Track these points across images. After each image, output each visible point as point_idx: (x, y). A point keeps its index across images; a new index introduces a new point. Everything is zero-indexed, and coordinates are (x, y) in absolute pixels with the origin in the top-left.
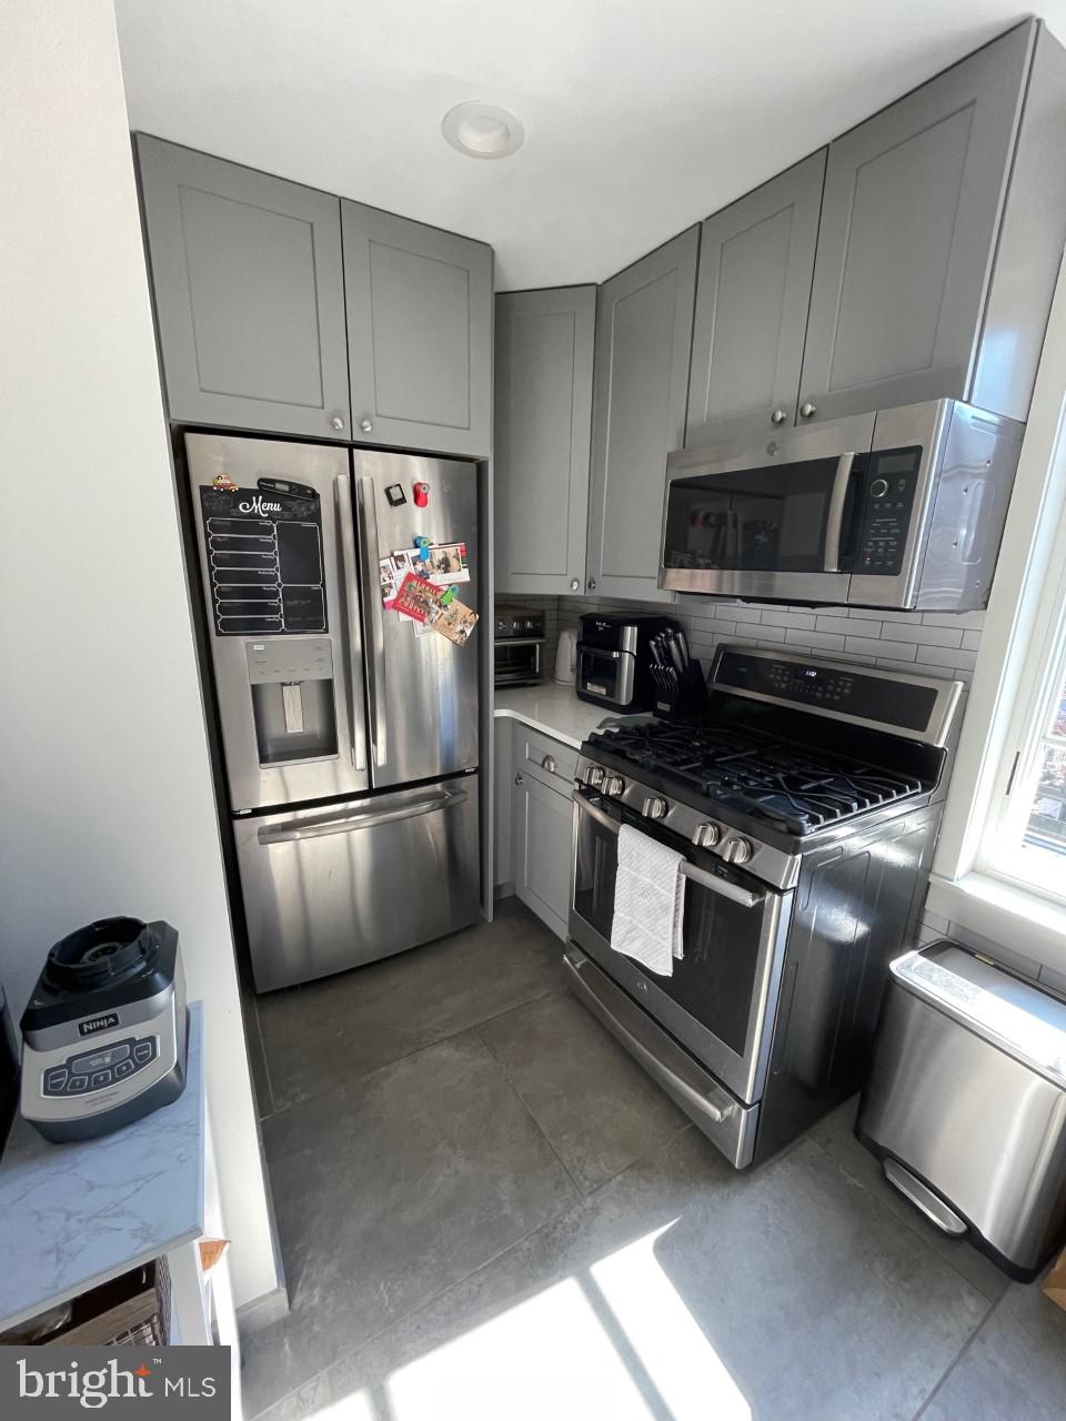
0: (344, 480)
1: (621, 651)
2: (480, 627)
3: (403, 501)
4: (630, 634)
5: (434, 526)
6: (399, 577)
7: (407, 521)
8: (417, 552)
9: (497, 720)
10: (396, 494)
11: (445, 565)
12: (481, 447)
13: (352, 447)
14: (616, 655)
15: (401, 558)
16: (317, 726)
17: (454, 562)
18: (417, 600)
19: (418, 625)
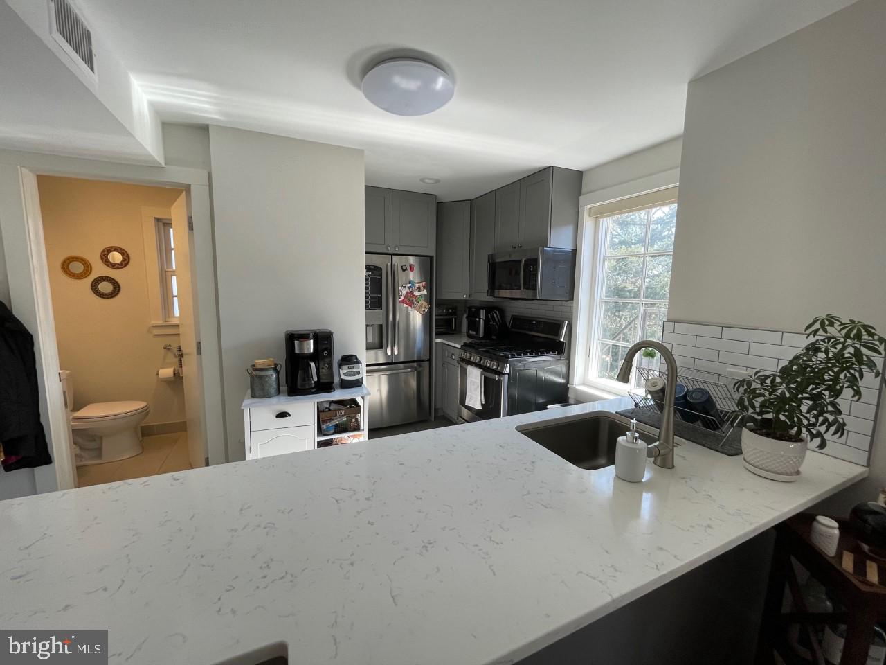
0: (389, 264)
1: (479, 318)
2: (431, 310)
3: (406, 270)
4: (482, 312)
5: (417, 277)
6: (404, 293)
7: (407, 276)
8: (410, 285)
9: (436, 343)
10: (404, 268)
11: (419, 289)
12: (433, 253)
13: (392, 254)
14: (477, 319)
15: (405, 287)
16: (377, 340)
17: (422, 288)
18: (410, 300)
19: (410, 308)
